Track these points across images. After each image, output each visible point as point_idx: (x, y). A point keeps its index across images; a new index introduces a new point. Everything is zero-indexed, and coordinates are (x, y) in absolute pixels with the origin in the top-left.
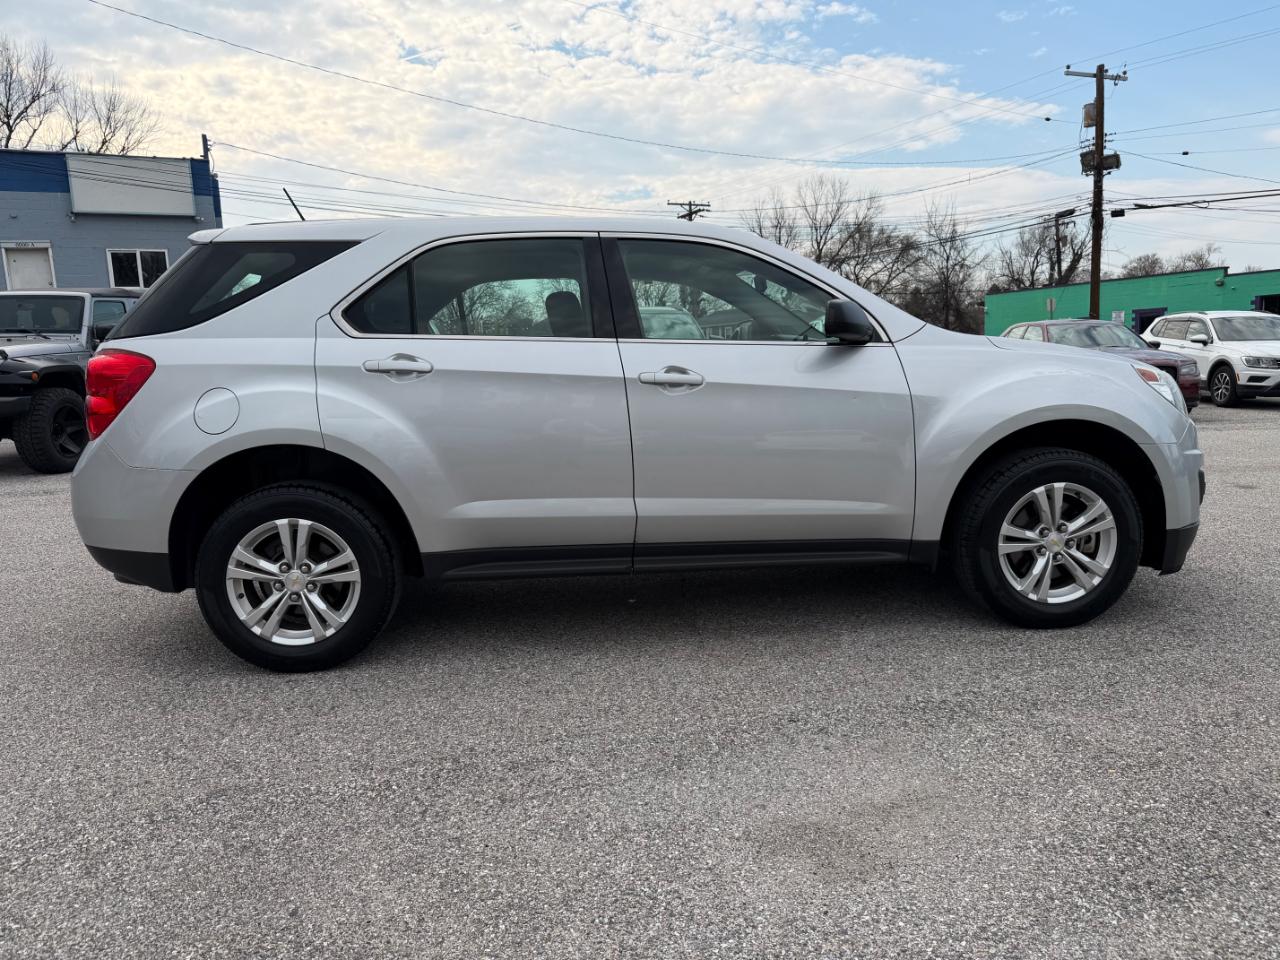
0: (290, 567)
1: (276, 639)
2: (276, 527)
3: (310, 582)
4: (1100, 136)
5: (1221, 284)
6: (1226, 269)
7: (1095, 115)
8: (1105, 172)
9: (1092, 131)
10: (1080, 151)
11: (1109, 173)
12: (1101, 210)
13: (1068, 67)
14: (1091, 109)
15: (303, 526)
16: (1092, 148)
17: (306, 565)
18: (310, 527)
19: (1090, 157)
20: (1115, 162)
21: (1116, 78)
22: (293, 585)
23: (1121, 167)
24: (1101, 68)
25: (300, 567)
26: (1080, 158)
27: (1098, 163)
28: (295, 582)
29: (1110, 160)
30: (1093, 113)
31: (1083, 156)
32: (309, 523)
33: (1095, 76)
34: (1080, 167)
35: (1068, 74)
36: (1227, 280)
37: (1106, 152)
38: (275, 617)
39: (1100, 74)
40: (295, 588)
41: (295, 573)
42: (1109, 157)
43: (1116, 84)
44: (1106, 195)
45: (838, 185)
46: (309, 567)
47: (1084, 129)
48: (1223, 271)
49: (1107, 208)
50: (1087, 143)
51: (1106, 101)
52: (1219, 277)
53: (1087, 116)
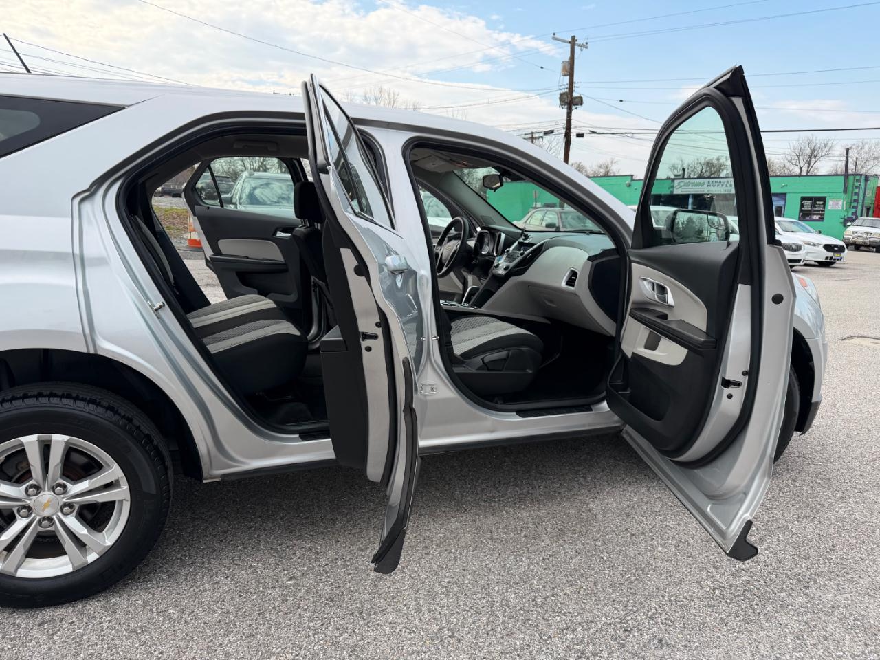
0: (38, 488)
1: (22, 573)
2: (22, 444)
3: (65, 505)
4: (571, 83)
5: (629, 185)
6: (632, 176)
7: (569, 70)
8: (573, 107)
9: (567, 79)
10: (559, 92)
11: (576, 108)
12: (570, 132)
13: (554, 34)
14: (567, 64)
15: (58, 442)
16: (566, 90)
17: (60, 485)
18: (67, 443)
19: (565, 96)
20: (579, 101)
21: (582, 46)
22: (43, 510)
23: (583, 105)
24: (573, 38)
25: (53, 489)
26: (559, 96)
27: (570, 101)
28: (46, 506)
29: (577, 100)
30: (568, 67)
31: (561, 95)
32: (66, 438)
33: (570, 42)
34: (559, 102)
35: (554, 38)
36: (633, 182)
37: (575, 94)
38: (21, 548)
39: (573, 42)
40: (47, 513)
41: (47, 495)
42: (576, 97)
43: (582, 50)
44: (573, 123)
45: (392, 95)
46: (64, 487)
47: (562, 77)
48: (630, 177)
49: (574, 131)
50: (563, 87)
51: (575, 60)
52: (628, 181)
53: (564, 68)
